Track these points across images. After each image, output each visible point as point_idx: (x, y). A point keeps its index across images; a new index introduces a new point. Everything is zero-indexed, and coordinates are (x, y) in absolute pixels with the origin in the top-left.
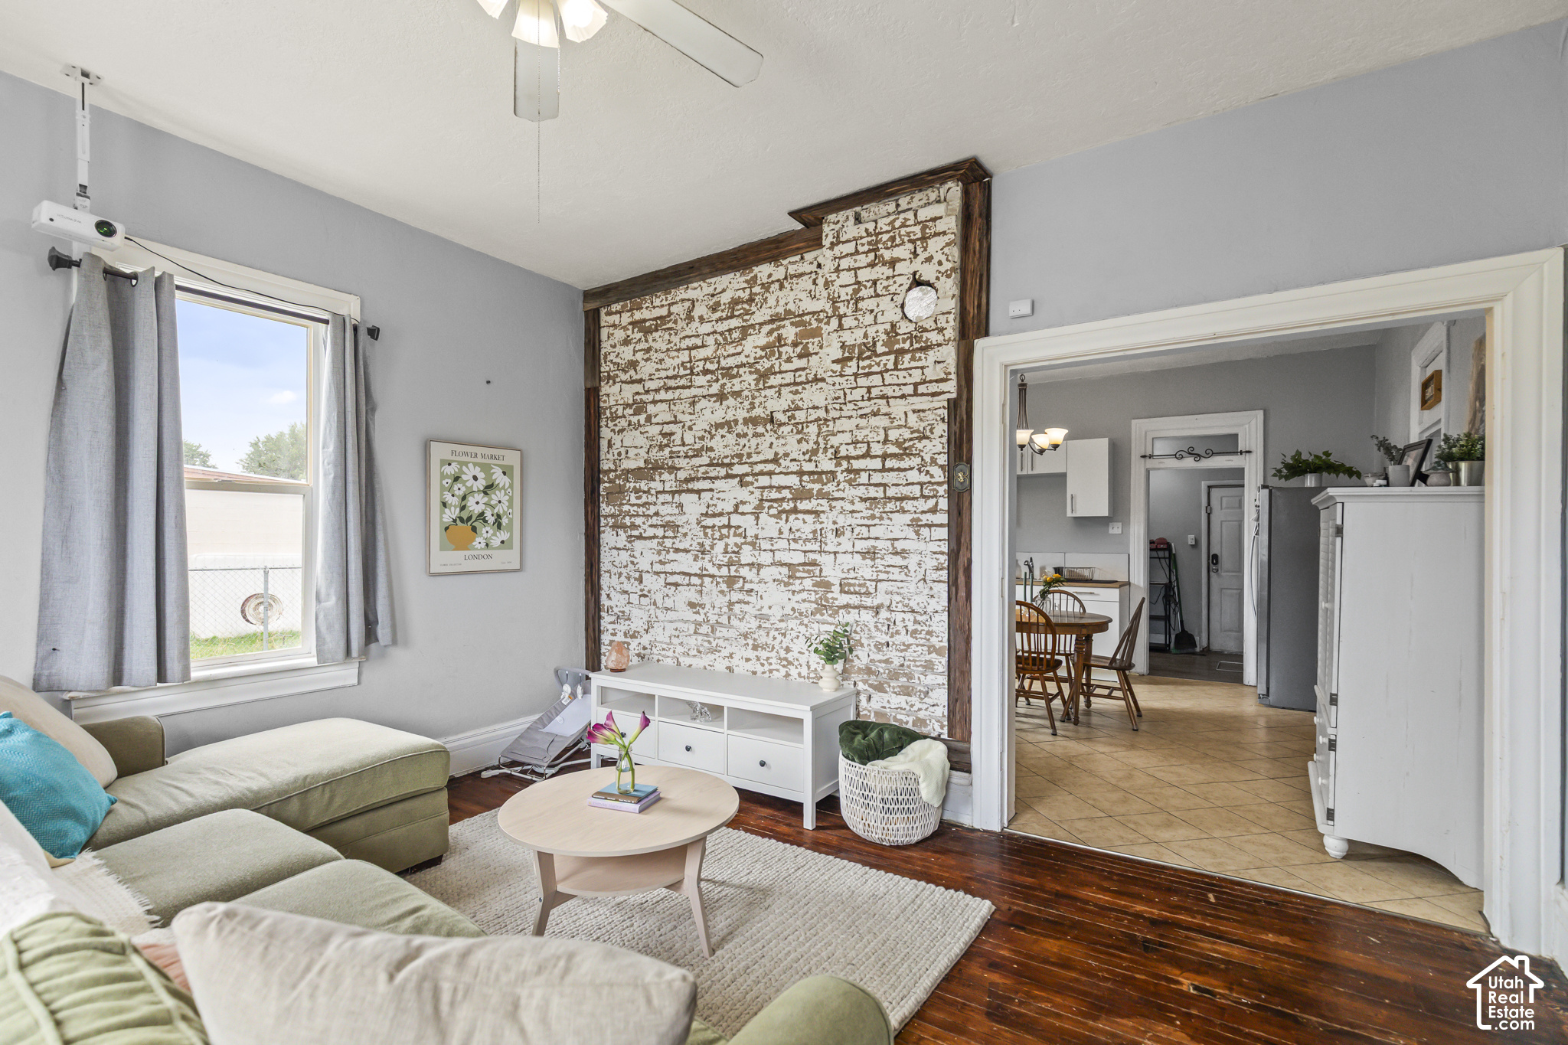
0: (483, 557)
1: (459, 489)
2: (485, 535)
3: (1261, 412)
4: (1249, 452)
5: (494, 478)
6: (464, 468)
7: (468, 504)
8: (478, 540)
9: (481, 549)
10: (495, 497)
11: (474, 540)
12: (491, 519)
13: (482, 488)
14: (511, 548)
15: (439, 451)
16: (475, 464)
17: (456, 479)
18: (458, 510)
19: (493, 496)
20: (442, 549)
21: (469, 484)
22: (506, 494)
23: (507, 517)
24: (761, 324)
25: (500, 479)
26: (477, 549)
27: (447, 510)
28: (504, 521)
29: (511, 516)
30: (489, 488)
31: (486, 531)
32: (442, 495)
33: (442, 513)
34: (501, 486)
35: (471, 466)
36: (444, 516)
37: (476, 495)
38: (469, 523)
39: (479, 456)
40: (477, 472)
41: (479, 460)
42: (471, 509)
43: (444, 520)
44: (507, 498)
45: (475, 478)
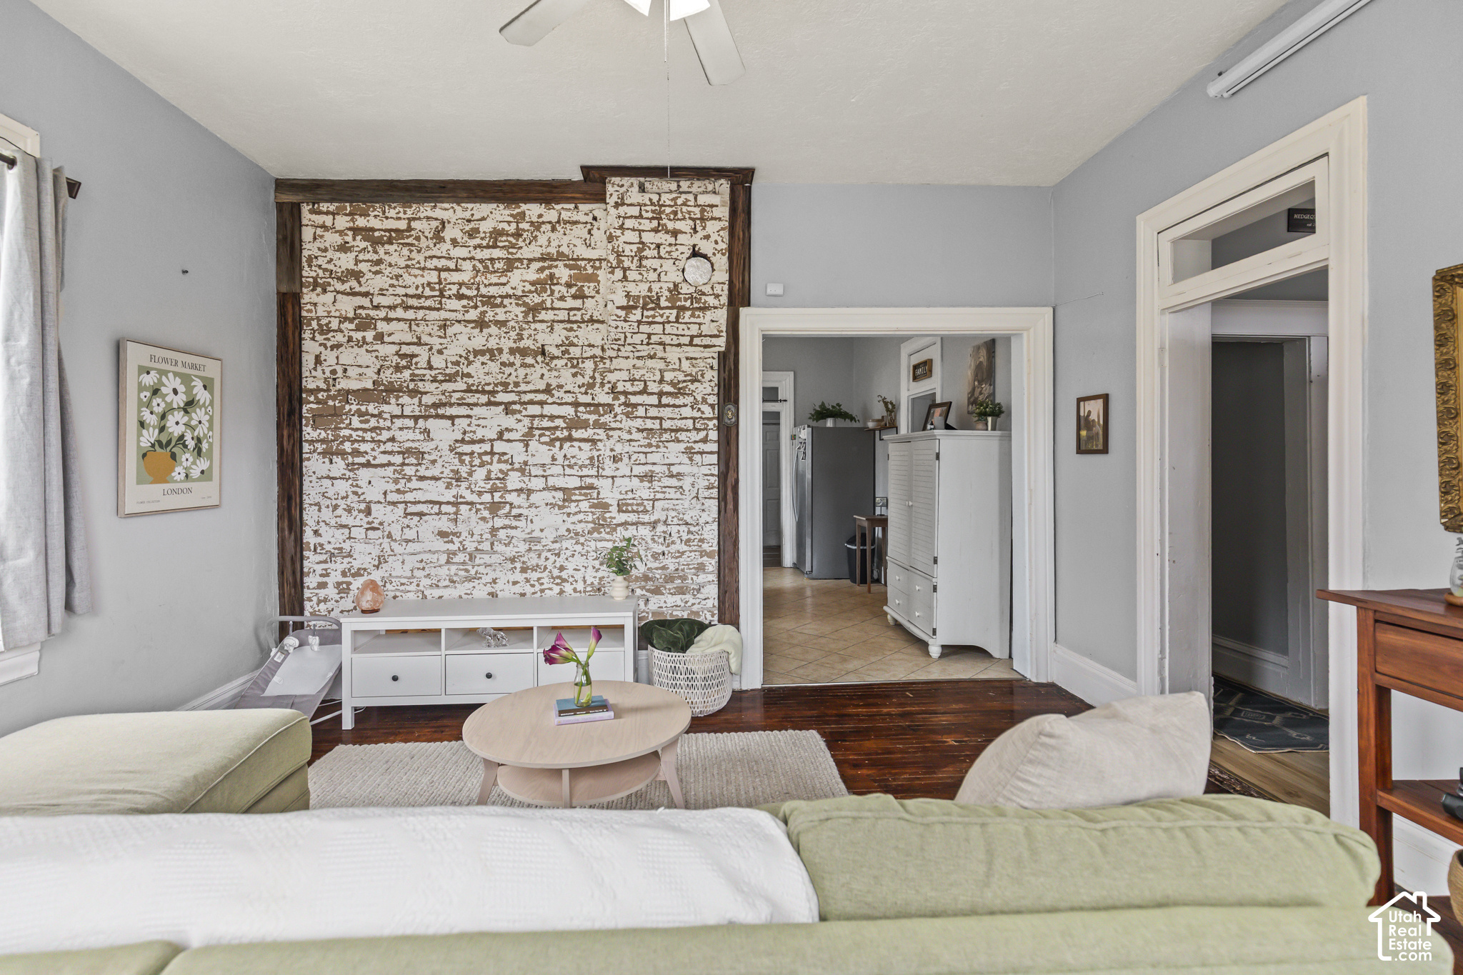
0: (182, 491)
1: (159, 405)
2: (185, 464)
3: (792, 374)
4: (786, 401)
5: (194, 393)
6: (164, 379)
7: (168, 425)
8: (178, 469)
9: (181, 481)
10: (198, 414)
11: (173, 470)
12: (191, 444)
13: (182, 405)
14: (210, 479)
15: (135, 355)
16: (176, 374)
17: (156, 392)
18: (157, 431)
19: (193, 415)
20: (139, 482)
21: (168, 399)
22: (206, 413)
23: (208, 442)
24: (530, 260)
25: (202, 395)
26: (176, 481)
27: (144, 432)
28: (205, 446)
29: (211, 440)
30: (190, 405)
31: (186, 458)
32: (139, 412)
33: (140, 435)
34: (201, 402)
35: (171, 375)
36: (141, 439)
37: (176, 413)
38: (169, 449)
39: (180, 364)
40: (177, 383)
41: (180, 369)
42: (170, 430)
43: (142, 444)
44: (207, 417)
45: (175, 392)
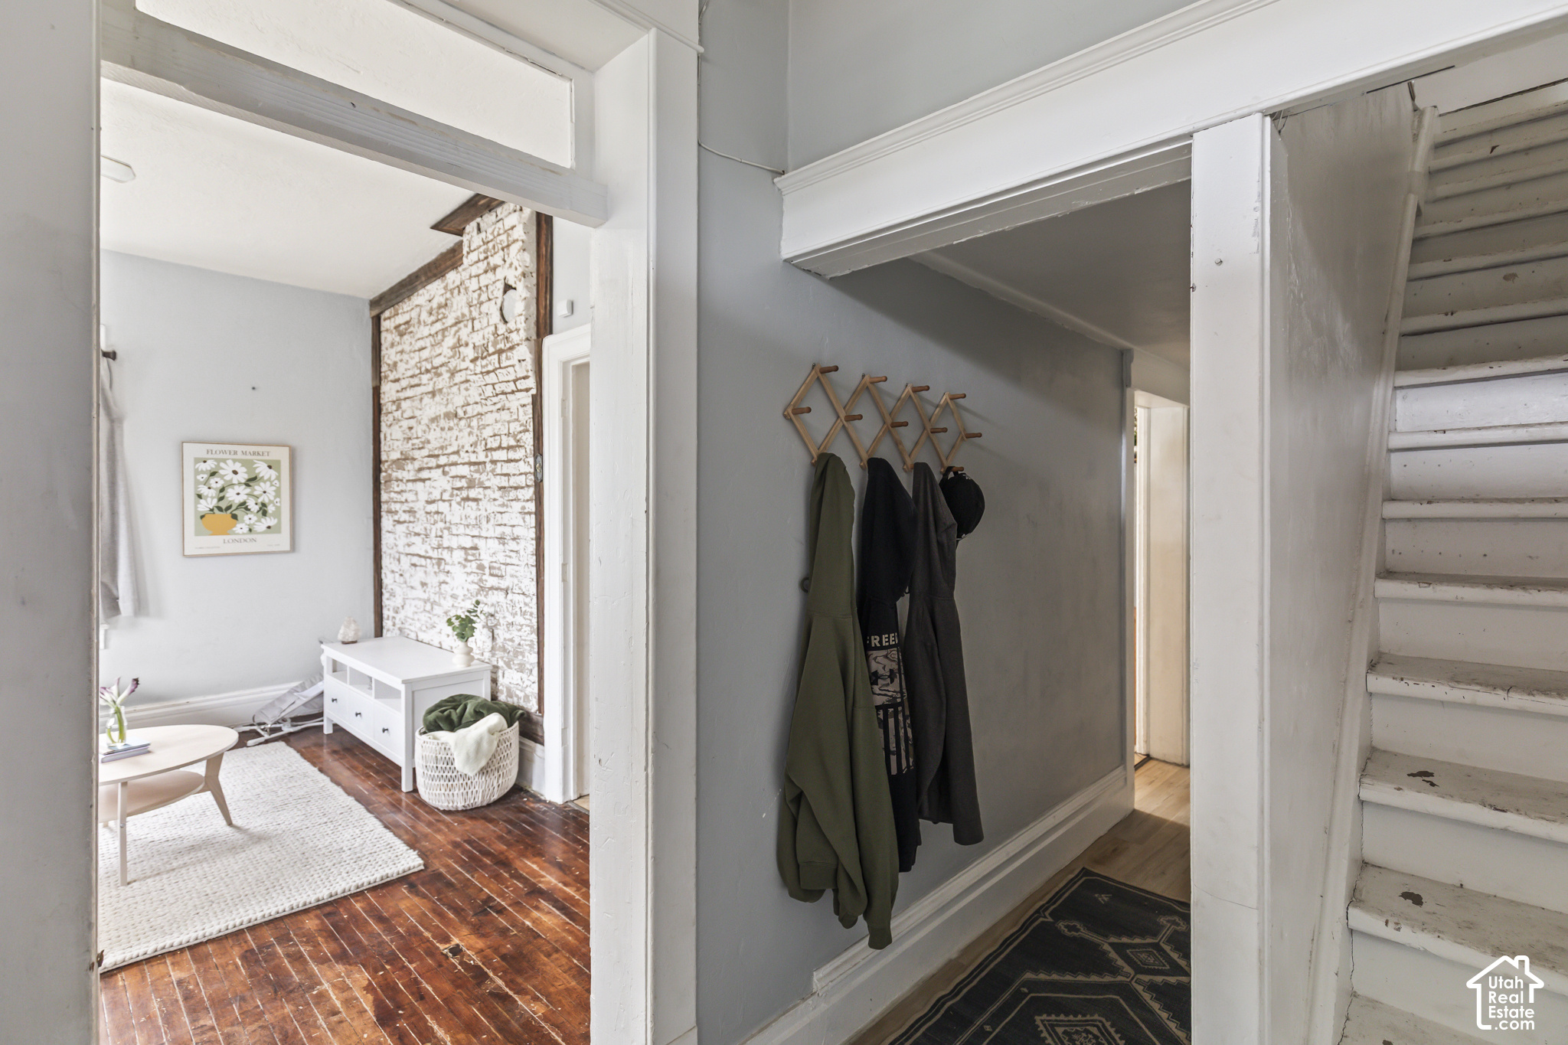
0: (245, 540)
1: (217, 483)
2: (248, 522)
5: (257, 471)
6: (222, 465)
7: (227, 495)
8: (239, 526)
9: (243, 534)
10: (258, 489)
11: (235, 526)
12: (254, 508)
13: (243, 481)
14: (279, 531)
15: (192, 451)
16: (234, 461)
17: (213, 474)
18: (215, 500)
19: (257, 487)
20: (198, 533)
21: (227, 478)
22: (272, 485)
23: (274, 505)
25: (266, 473)
26: (238, 534)
27: (202, 501)
28: (271, 509)
29: (278, 504)
30: (251, 481)
31: (248, 519)
32: (196, 488)
33: (196, 504)
34: (265, 478)
35: (230, 462)
36: (199, 506)
37: (236, 487)
38: (229, 512)
39: (239, 453)
40: (237, 467)
41: (240, 456)
42: (230, 499)
43: (199, 509)
44: (274, 488)
45: (235, 472)
